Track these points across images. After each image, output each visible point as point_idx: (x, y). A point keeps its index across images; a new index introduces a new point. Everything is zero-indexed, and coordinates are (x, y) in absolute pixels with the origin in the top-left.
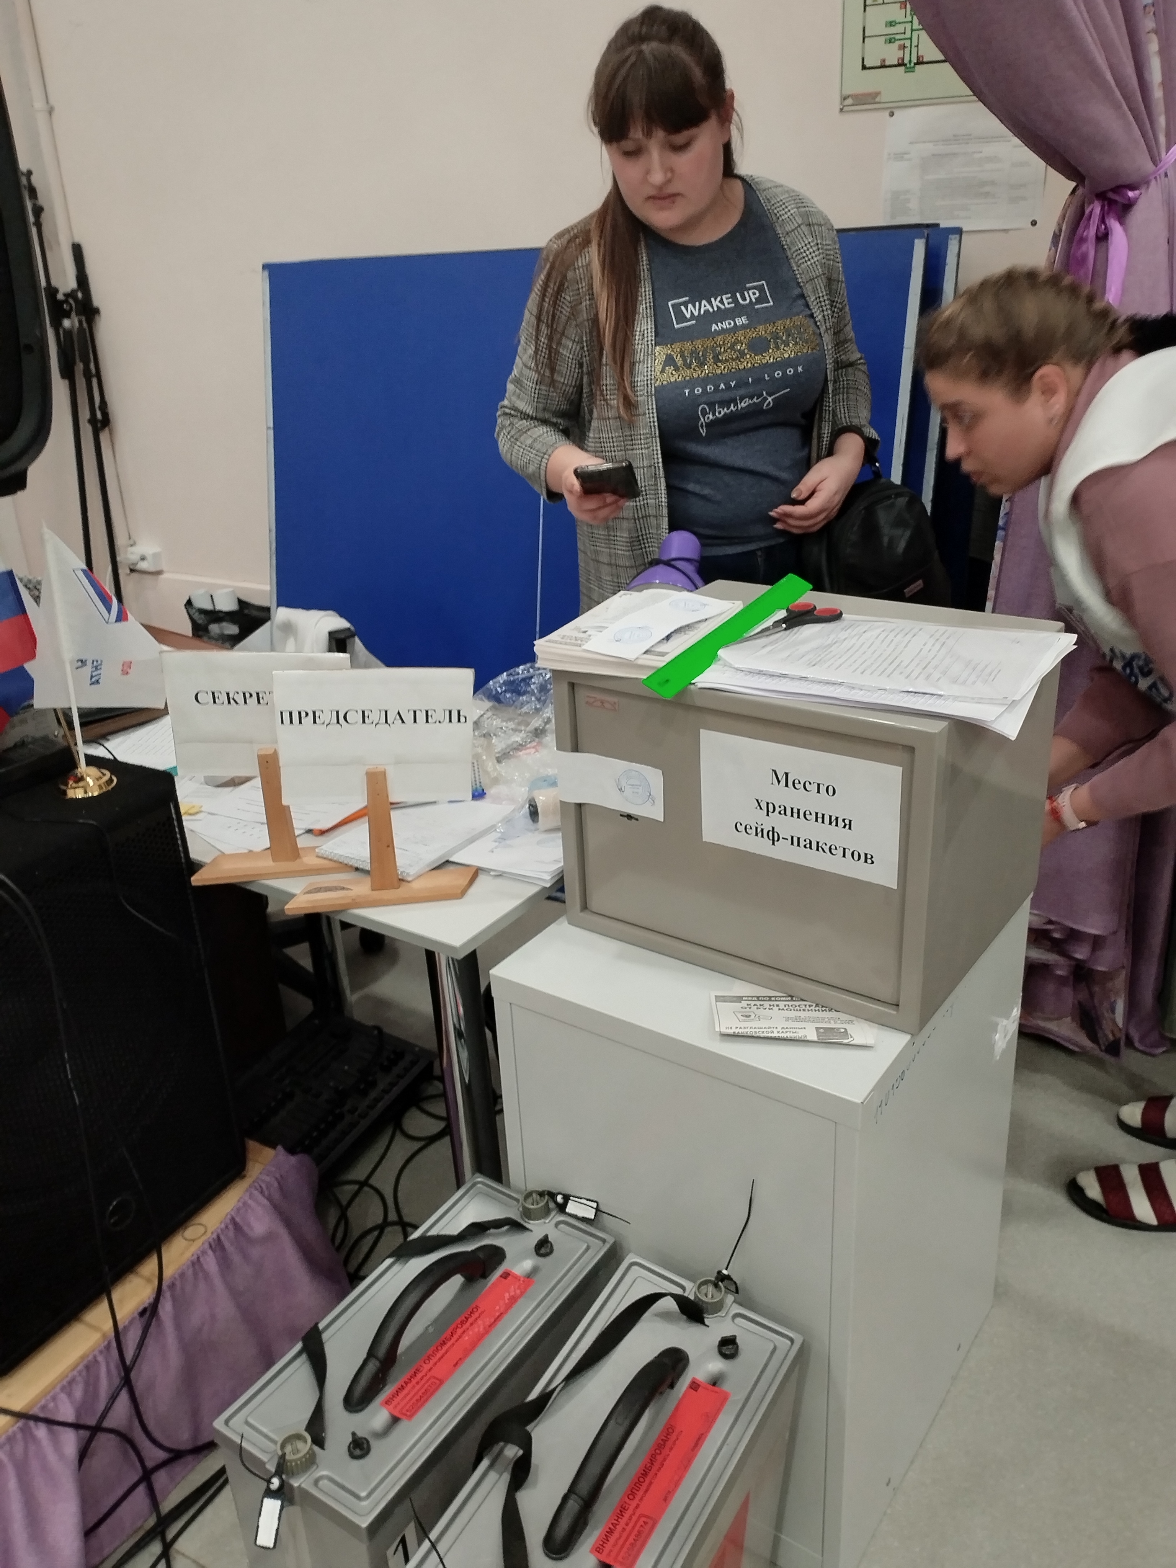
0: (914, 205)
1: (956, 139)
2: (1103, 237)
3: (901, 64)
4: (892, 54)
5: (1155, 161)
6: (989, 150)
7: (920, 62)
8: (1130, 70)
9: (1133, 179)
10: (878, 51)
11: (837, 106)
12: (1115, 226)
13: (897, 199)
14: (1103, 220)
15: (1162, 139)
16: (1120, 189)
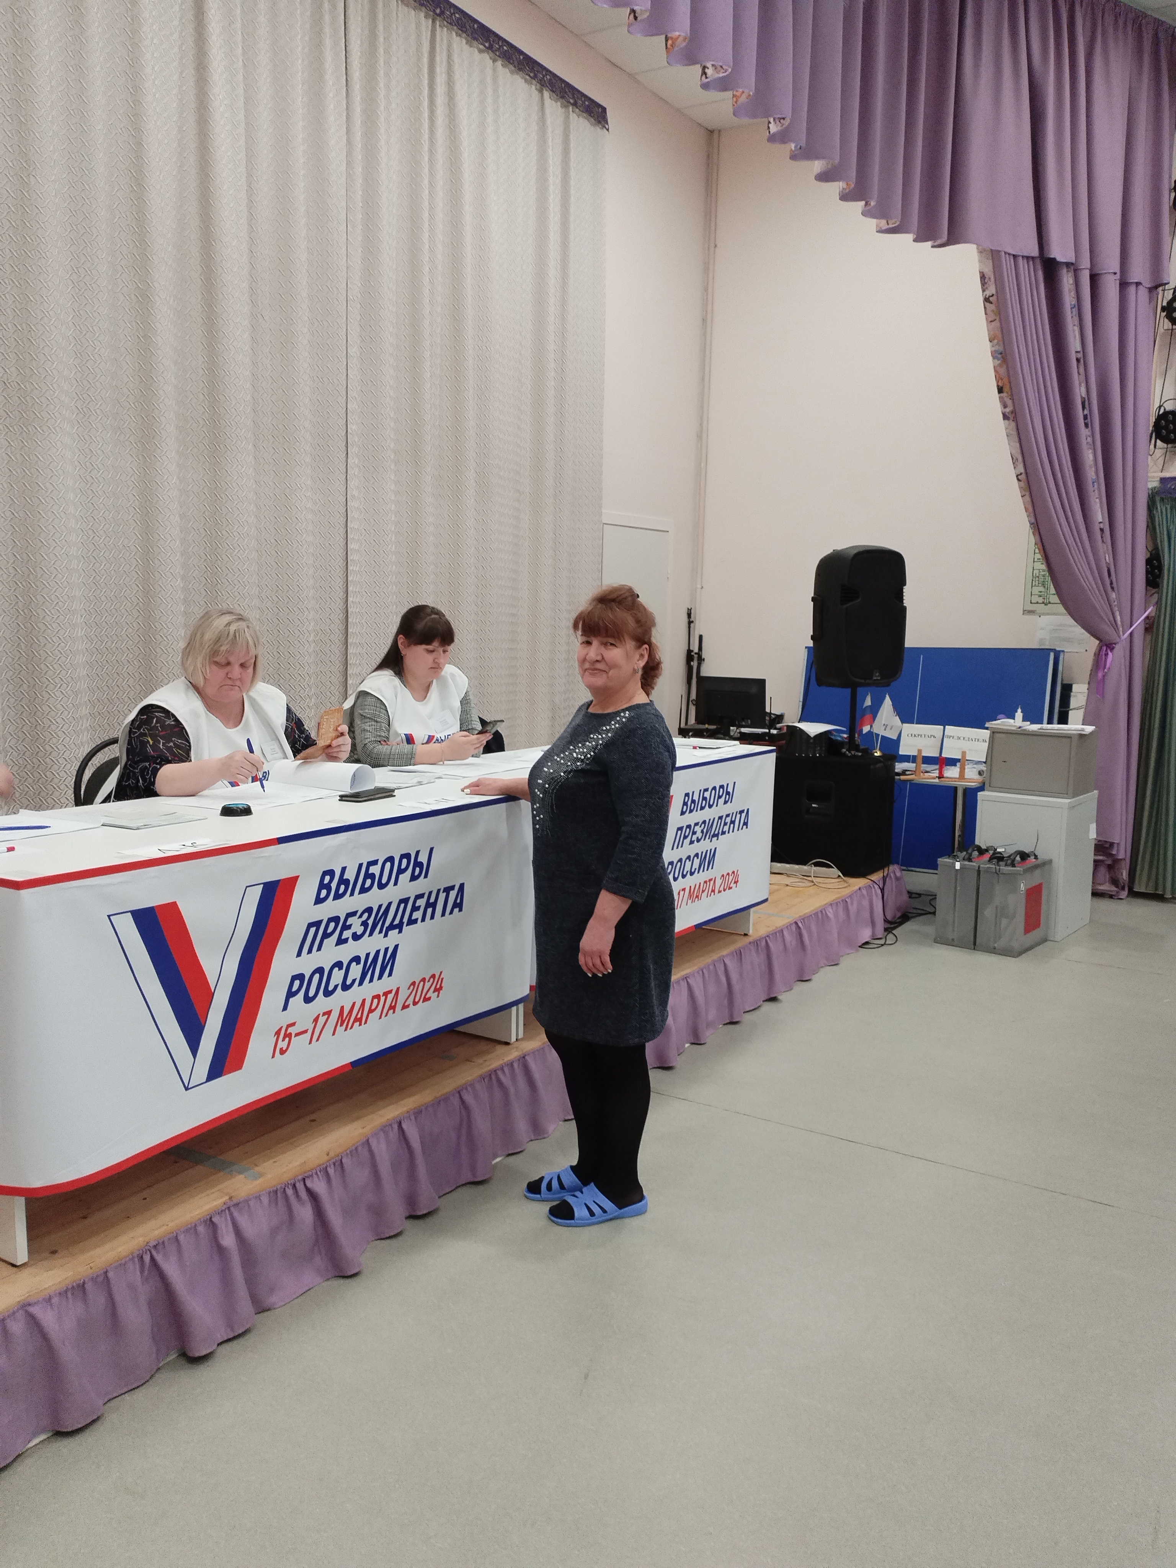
0: (1047, 643)
1: (1061, 625)
2: (1106, 655)
3: (1043, 603)
4: (1040, 600)
5: (1119, 637)
6: (1073, 629)
7: (1050, 603)
8: (1112, 619)
9: (1114, 642)
10: (1035, 599)
11: (1022, 612)
12: (1110, 653)
13: (1041, 641)
14: (1106, 650)
15: (1121, 633)
16: (1111, 644)
